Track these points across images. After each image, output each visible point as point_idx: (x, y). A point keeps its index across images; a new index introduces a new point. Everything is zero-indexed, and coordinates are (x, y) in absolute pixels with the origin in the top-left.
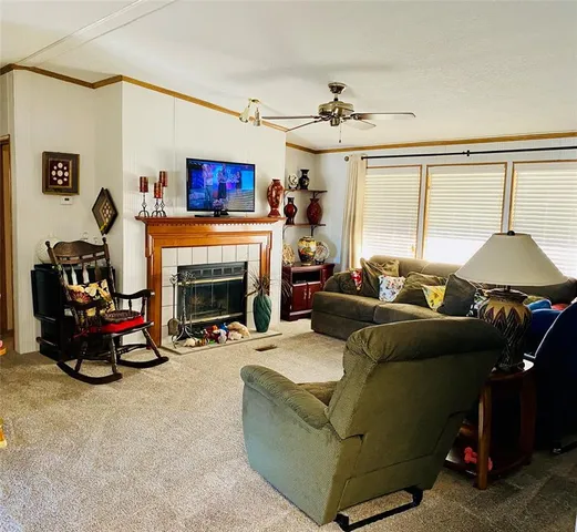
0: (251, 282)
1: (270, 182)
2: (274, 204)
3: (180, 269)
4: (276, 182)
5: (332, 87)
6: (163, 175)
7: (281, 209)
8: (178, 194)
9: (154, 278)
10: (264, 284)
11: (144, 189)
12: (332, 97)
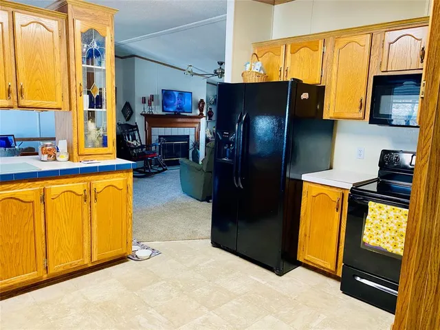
0: (191, 144)
1: (199, 100)
2: (201, 110)
3: (160, 136)
4: (202, 100)
5: (219, 63)
6: (152, 97)
7: (204, 113)
8: (158, 104)
9: (149, 139)
10: (197, 145)
11: (144, 102)
12: (219, 66)
